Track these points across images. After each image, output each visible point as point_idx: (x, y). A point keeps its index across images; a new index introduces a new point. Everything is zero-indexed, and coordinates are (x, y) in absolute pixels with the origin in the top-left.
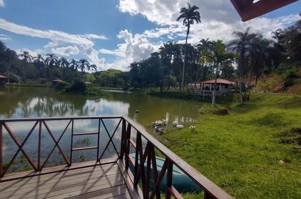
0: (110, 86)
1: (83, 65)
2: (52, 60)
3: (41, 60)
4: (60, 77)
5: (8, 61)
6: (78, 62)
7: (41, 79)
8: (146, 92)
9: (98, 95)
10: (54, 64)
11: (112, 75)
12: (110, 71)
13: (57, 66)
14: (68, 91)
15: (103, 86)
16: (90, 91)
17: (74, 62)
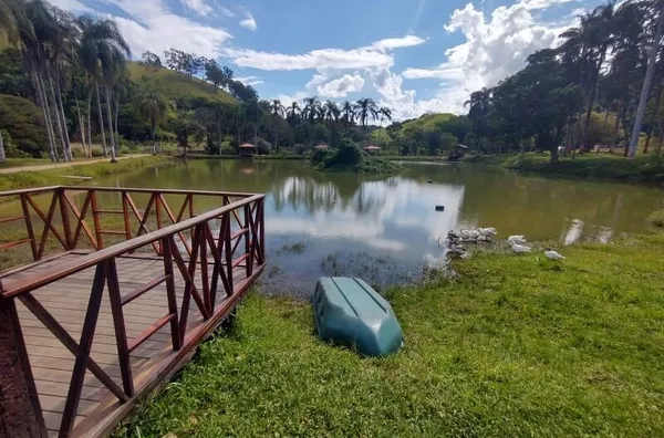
0: (422, 153)
1: (364, 111)
2: (313, 108)
3: (296, 112)
4: (325, 140)
5: (255, 121)
6: (355, 107)
7: (298, 145)
8: (506, 164)
9: (383, 172)
10: (316, 117)
11: (429, 127)
12: (427, 117)
13: (320, 119)
14: (329, 164)
15: (405, 152)
16: (367, 164)
17: (347, 106)
